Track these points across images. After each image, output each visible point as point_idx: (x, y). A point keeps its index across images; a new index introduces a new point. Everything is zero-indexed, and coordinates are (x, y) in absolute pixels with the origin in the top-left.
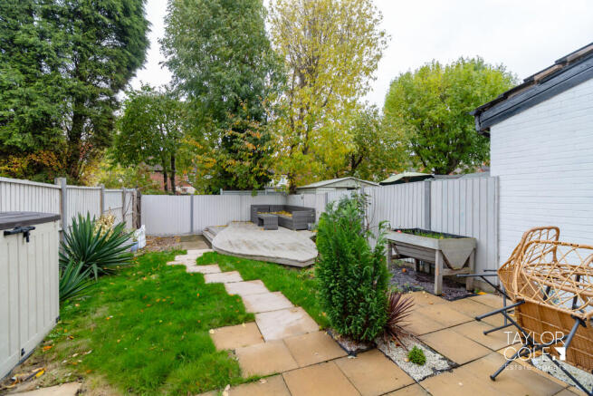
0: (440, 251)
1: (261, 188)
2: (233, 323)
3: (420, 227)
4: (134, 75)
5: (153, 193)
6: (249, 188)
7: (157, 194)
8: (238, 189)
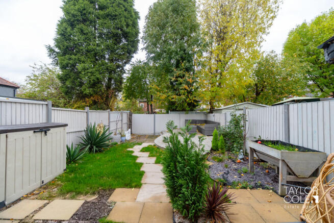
0: (283, 161)
1: (192, 110)
2: (129, 186)
3: (281, 140)
4: (133, 57)
5: (138, 113)
6: (184, 110)
7: (140, 113)
8: (178, 111)
